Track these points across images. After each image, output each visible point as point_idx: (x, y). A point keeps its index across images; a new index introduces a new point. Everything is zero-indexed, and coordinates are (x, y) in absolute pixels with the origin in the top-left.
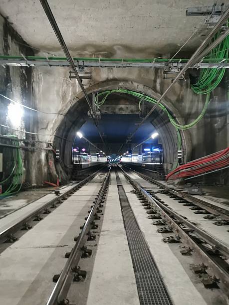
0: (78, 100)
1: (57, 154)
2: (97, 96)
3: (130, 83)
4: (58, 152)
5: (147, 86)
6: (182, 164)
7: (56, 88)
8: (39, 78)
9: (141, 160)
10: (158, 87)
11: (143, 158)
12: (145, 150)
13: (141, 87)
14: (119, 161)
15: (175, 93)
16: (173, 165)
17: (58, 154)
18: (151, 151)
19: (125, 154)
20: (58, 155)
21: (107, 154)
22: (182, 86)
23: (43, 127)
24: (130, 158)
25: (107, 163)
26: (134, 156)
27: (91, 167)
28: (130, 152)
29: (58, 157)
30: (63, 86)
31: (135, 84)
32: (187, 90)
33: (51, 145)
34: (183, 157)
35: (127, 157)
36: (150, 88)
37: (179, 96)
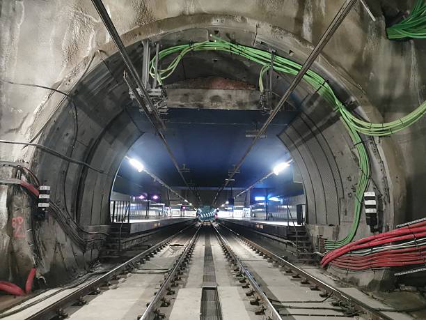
0: (105, 57)
1: (41, 196)
2: (156, 57)
3: (238, 19)
4: (45, 192)
5: (281, 29)
6: (377, 230)
7: (53, 32)
8: (14, 10)
9: (249, 216)
10: (307, 33)
11: (252, 213)
12: (257, 199)
13: (264, 31)
14: (214, 216)
15: (349, 49)
16: (338, 229)
17: (47, 196)
18: (267, 201)
19: (223, 206)
20: (44, 201)
21: (196, 206)
22: (365, 30)
23: (12, 128)
24: (231, 213)
25: (196, 220)
26: (237, 209)
27: (157, 228)
28: (232, 203)
29: (47, 205)
30: (71, 29)
31: (252, 24)
32: (380, 42)
33: (23, 172)
34: (380, 211)
35: (226, 210)
36: (287, 32)
37: (360, 55)
